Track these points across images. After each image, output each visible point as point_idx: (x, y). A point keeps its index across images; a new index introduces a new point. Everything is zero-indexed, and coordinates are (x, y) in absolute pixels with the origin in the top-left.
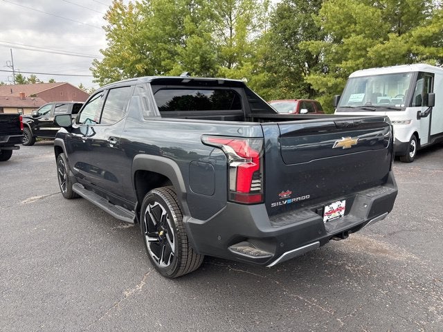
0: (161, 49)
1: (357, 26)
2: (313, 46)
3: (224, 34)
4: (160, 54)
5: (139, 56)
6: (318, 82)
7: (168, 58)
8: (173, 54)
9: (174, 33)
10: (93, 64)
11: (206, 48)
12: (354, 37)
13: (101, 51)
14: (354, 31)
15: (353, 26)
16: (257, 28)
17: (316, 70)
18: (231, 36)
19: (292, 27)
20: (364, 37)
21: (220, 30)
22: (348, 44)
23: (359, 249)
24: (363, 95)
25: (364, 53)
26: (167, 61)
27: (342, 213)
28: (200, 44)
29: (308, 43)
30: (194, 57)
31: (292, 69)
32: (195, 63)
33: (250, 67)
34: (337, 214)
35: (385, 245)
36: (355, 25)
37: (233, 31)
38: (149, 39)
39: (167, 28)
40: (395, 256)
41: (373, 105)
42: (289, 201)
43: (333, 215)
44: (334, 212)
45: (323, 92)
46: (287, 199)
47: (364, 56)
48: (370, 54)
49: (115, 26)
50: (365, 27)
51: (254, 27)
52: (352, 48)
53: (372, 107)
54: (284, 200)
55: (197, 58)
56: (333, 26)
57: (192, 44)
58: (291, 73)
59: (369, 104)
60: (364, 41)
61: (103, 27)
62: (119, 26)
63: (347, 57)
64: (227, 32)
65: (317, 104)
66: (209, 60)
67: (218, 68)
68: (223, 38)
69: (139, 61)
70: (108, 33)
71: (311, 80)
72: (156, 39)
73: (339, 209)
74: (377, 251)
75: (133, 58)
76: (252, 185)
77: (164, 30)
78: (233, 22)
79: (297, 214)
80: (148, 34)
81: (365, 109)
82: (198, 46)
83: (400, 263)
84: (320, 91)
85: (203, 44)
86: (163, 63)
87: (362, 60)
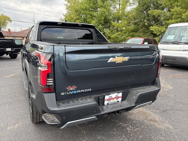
0: (87, 14)
1: (179, 2)
2: (156, 12)
3: (116, 7)
4: (87, 16)
5: (78, 17)
6: (157, 30)
7: (90, 18)
8: (92, 16)
9: (94, 7)
10: (60, 20)
11: (107, 13)
12: (176, 8)
13: (63, 14)
14: (177, 6)
15: (176, 3)
16: (131, 5)
17: (157, 25)
18: (119, 8)
19: (147, 3)
20: (181, 8)
21: (114, 5)
22: (173, 12)
23: (141, 118)
24: (174, 36)
25: (180, 16)
26: (90, 19)
27: (120, 100)
28: (104, 11)
29: (153, 11)
30: (101, 17)
31: (146, 24)
32: (102, 20)
33: (126, 23)
34: (115, 100)
35: (157, 117)
36: (178, 2)
37: (120, 6)
38: (83, 9)
39: (91, 4)
40: (160, 125)
41: (178, 41)
42: (75, 92)
43: (112, 101)
44: (113, 99)
45: (159, 35)
46: (73, 91)
47: (181, 18)
48: (183, 17)
49: (70, 4)
50: (182, 3)
51: (130, 4)
52: (175, 13)
53: (178, 42)
54: (71, 91)
55: (102, 18)
56: (166, 3)
57: (101, 12)
58: (145, 25)
59: (176, 41)
60: (181, 10)
61: (65, 4)
62: (71, 4)
63: (172, 18)
64: (118, 6)
65: (155, 40)
66: (108, 19)
67: (112, 23)
68: (116, 9)
69: (78, 19)
70: (66, 7)
71: (153, 29)
72: (86, 9)
73: (117, 98)
74: (151, 120)
75: (75, 18)
76: (48, 82)
77: (89, 5)
78: (121, 2)
79: (82, 100)
80: (83, 7)
81: (174, 43)
82: (103, 12)
83: (160, 130)
84: (157, 34)
85: (106, 11)
86: (88, 20)
87: (179, 19)
